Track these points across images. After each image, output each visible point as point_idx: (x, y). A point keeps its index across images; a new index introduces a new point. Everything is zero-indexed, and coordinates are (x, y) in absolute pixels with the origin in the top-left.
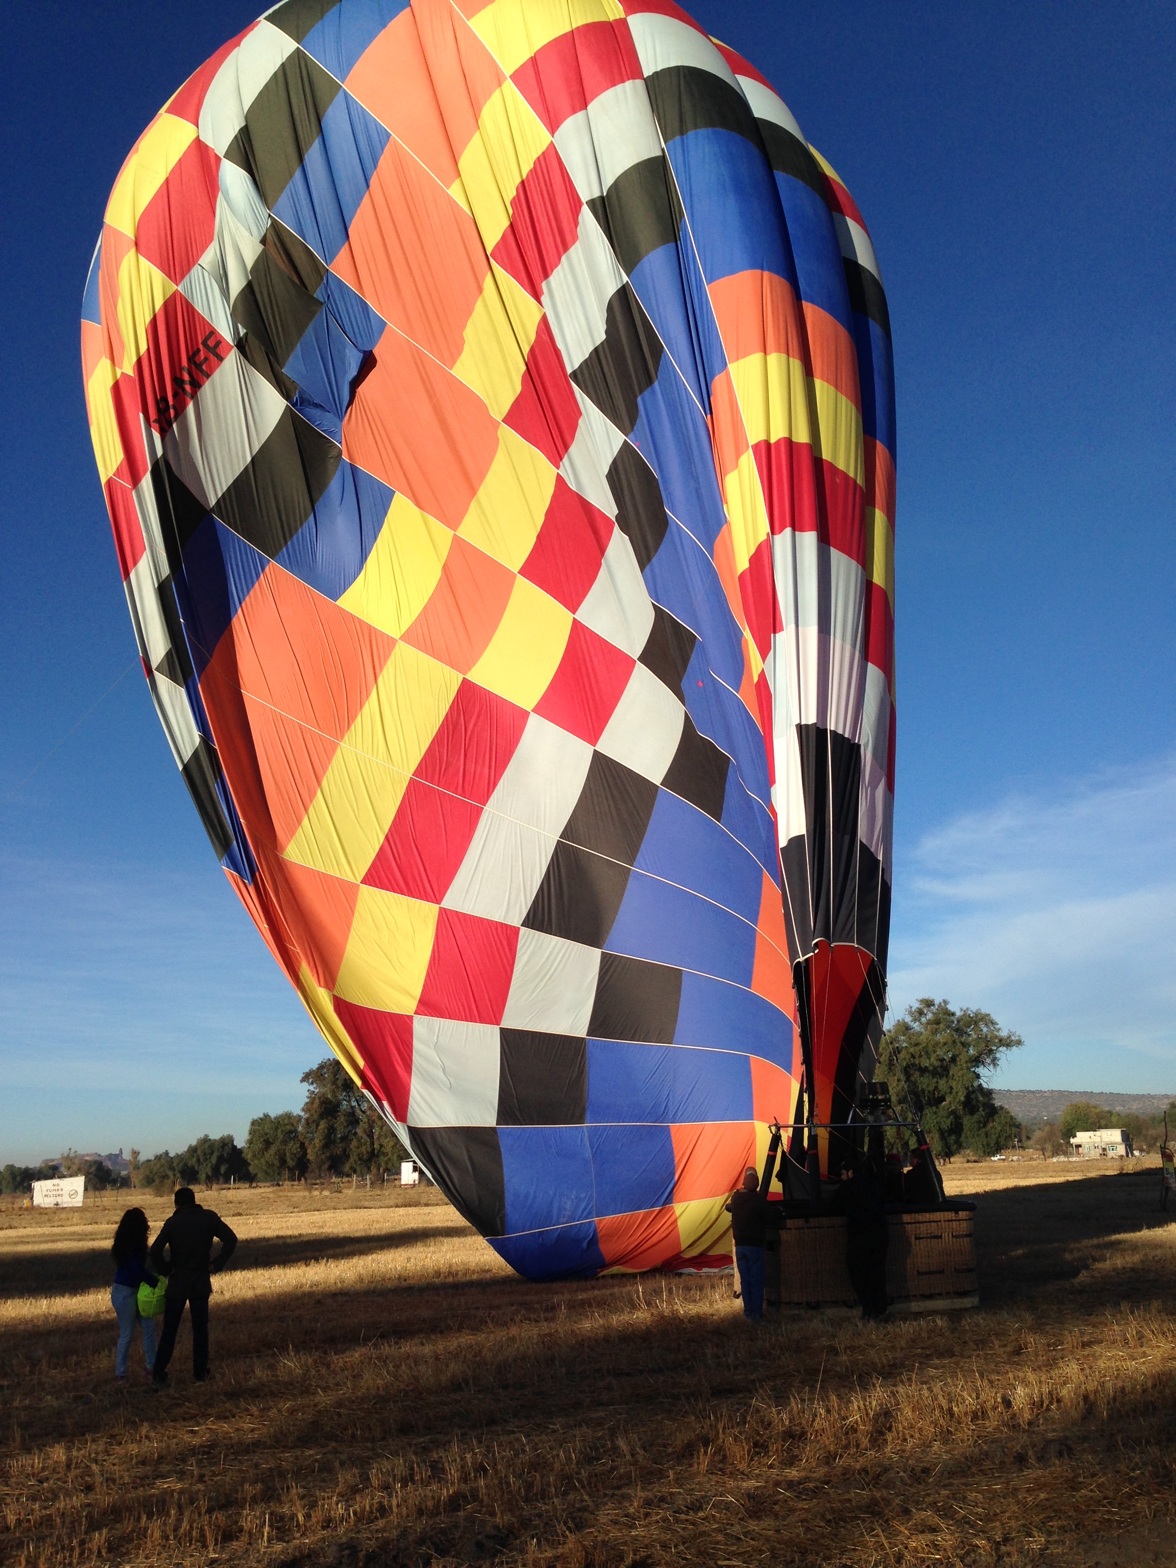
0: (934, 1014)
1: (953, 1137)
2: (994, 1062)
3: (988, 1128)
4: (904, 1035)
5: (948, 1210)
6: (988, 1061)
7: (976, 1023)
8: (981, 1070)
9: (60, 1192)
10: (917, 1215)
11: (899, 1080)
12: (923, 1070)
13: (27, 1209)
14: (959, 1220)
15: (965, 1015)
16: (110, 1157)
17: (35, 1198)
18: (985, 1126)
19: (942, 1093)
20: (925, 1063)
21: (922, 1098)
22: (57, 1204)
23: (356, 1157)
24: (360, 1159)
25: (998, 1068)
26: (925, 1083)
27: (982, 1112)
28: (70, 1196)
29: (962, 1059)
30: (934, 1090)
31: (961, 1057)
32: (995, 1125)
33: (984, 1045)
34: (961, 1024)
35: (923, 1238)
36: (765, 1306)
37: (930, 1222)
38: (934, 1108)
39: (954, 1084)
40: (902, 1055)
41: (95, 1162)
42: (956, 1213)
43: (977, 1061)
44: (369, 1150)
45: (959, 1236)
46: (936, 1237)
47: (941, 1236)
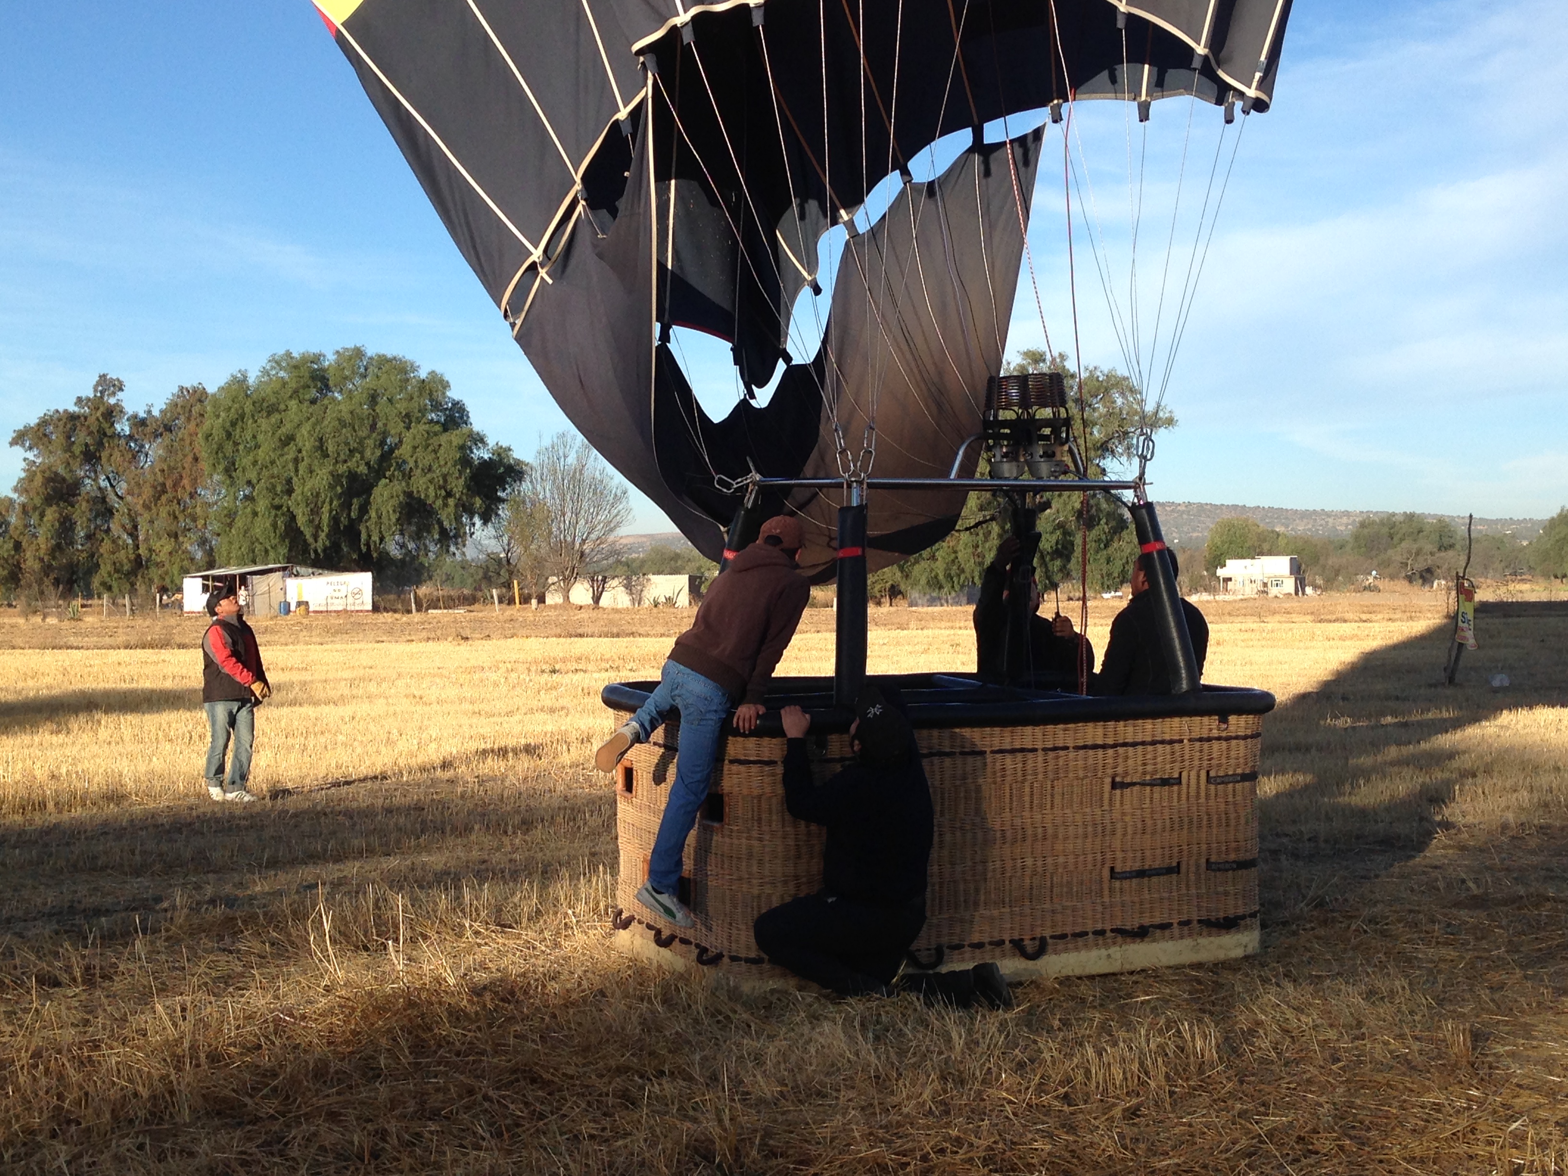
2: (1130, 450)
6: (1121, 448)
8: (1108, 462)
14: (1228, 739)
23: (109, 567)
24: (117, 571)
33: (1115, 424)
34: (1085, 389)
35: (1133, 784)
37: (1153, 743)
42: (1224, 720)
43: (1103, 448)
44: (132, 557)
45: (1224, 780)
46: (1165, 782)
47: (1179, 781)
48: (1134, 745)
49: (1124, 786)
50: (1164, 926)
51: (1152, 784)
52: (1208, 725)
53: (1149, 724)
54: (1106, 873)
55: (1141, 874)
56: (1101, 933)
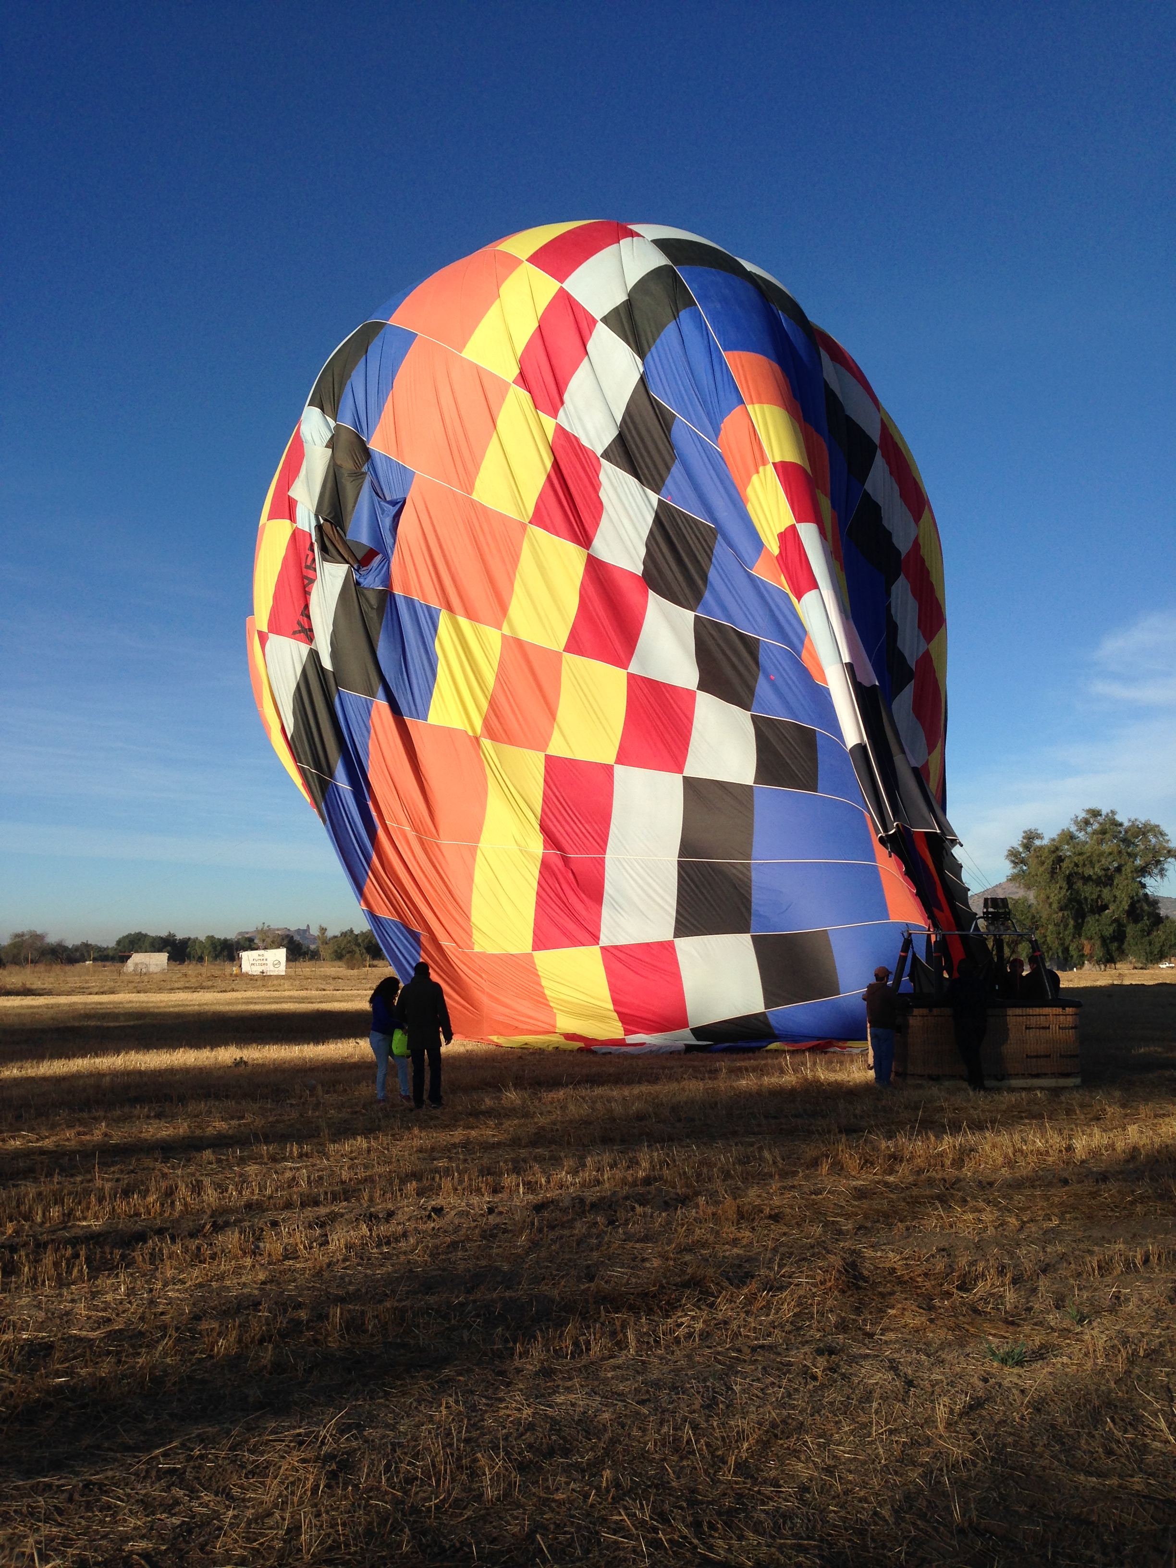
0: (1101, 824)
1: (1116, 944)
2: (1162, 872)
3: (1151, 937)
4: (1068, 844)
6: (1156, 871)
7: (1144, 834)
8: (1148, 880)
9: (265, 962)
11: (1061, 888)
12: (1087, 879)
13: (236, 976)
14: (1065, 1015)
15: (1133, 825)
16: (298, 931)
17: (243, 966)
18: (1149, 934)
19: (1106, 901)
20: (1088, 871)
21: (1084, 906)
22: (263, 972)
25: (1165, 879)
26: (1088, 891)
27: (1146, 921)
28: (274, 965)
29: (1127, 869)
30: (1097, 900)
31: (1127, 867)
32: (1159, 935)
33: (1151, 856)
34: (1130, 833)
35: (1033, 1028)
36: (893, 1075)
37: (1039, 1015)
38: (1097, 916)
39: (1118, 893)
40: (1064, 865)
41: (287, 936)
43: (1143, 871)
45: (1065, 1028)
46: (1044, 1028)
47: (1049, 1028)
48: (1033, 1015)
49: (1029, 1028)
50: (1046, 1074)
51: (1039, 1028)
52: (1059, 1010)
54: (1025, 1056)
55: (1037, 1057)
56: (1023, 1074)
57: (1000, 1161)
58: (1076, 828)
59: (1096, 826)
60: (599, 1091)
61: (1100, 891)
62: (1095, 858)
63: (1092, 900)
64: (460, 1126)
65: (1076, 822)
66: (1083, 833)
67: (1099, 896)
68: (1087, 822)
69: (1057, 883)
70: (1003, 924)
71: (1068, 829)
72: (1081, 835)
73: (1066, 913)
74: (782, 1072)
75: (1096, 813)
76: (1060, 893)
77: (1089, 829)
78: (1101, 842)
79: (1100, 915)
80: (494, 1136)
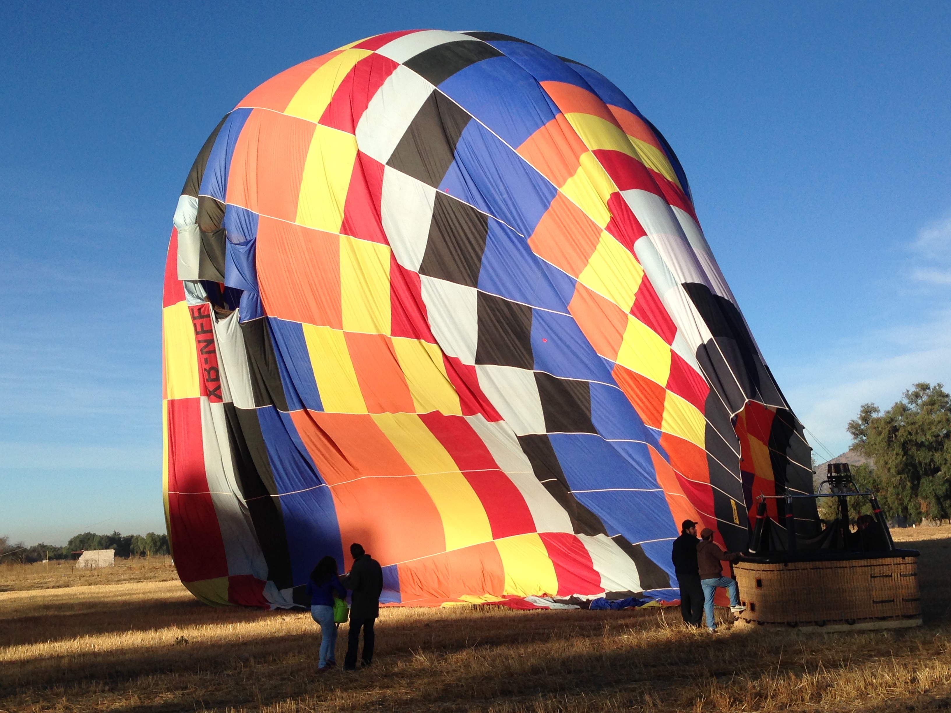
0: (929, 396)
1: (948, 502)
4: (902, 415)
5: (897, 557)
10: (872, 560)
11: (897, 454)
12: (920, 446)
14: (905, 564)
19: (937, 464)
20: (921, 439)
21: (919, 469)
26: (922, 456)
30: (930, 463)
35: (877, 577)
37: (882, 565)
38: (931, 478)
40: (899, 434)
42: (904, 558)
45: (906, 576)
46: (887, 576)
47: (891, 576)
48: (876, 565)
49: (874, 577)
50: (891, 617)
51: (883, 576)
52: (899, 560)
53: (880, 560)
54: (872, 601)
55: (882, 602)
56: (871, 618)
57: (854, 693)
58: (907, 401)
59: (925, 398)
60: (498, 651)
61: (933, 455)
62: (926, 427)
63: (926, 464)
64: (376, 686)
65: (907, 396)
66: (914, 405)
67: (932, 460)
68: (917, 395)
69: (894, 450)
70: (845, 486)
71: (901, 402)
72: (913, 407)
73: (903, 476)
74: (658, 626)
75: (924, 387)
76: (896, 458)
77: (919, 401)
78: (930, 412)
79: (933, 477)
80: (406, 693)
